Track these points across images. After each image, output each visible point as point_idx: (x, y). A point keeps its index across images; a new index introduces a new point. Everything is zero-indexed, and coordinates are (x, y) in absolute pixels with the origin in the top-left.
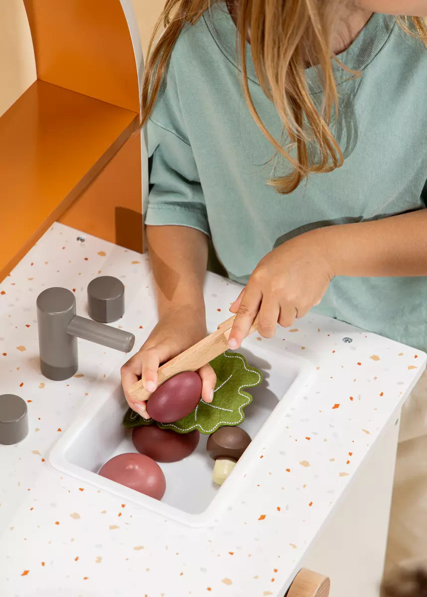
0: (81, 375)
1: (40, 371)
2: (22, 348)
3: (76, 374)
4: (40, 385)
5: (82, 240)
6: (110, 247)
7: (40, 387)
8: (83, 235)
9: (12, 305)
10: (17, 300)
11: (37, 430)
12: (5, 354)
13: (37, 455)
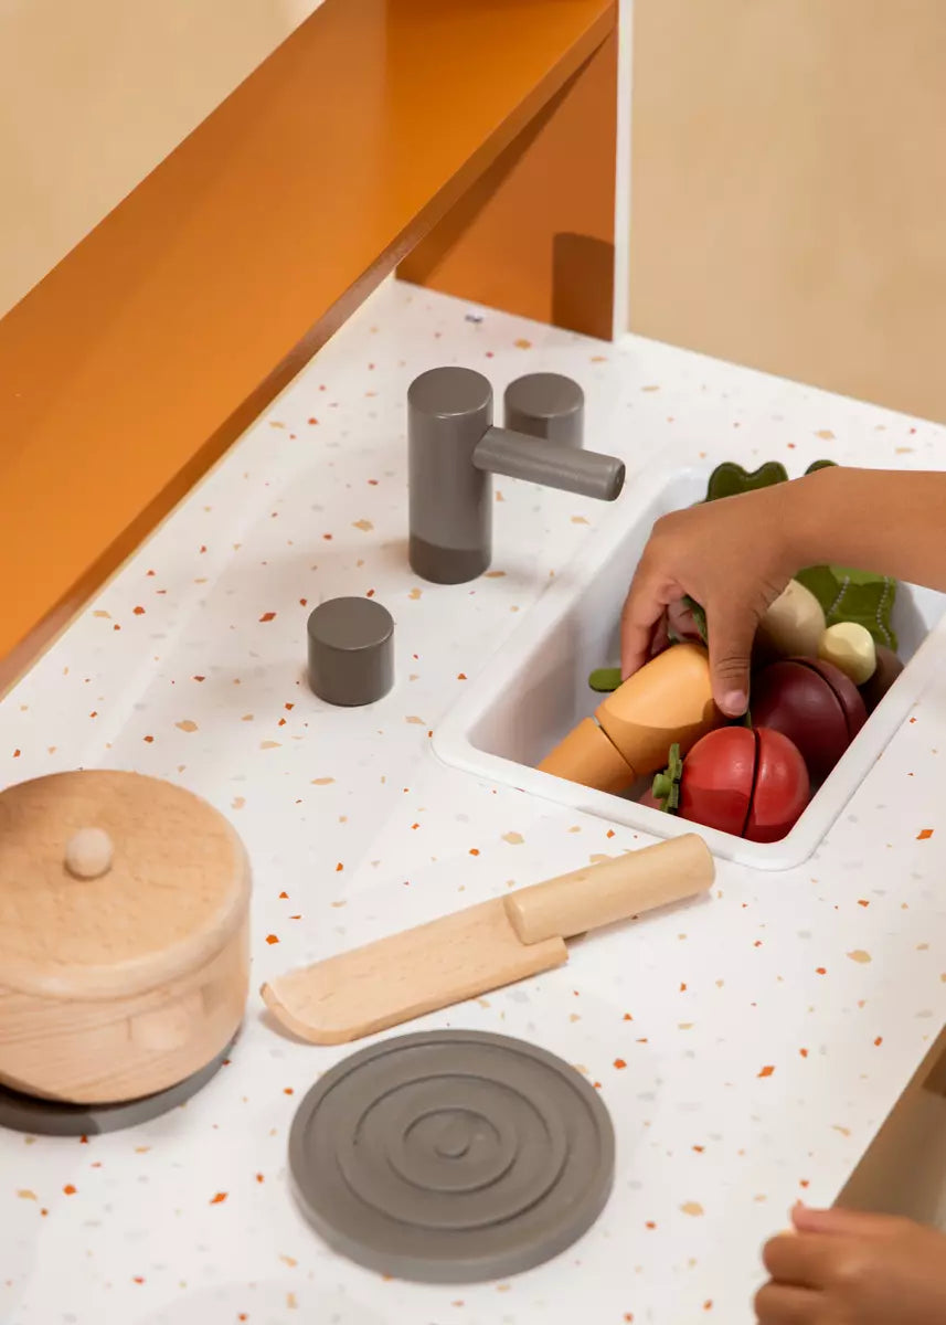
0: (501, 574)
1: (408, 567)
2: (364, 525)
3: (488, 571)
4: (411, 594)
5: (477, 321)
6: (542, 331)
7: (412, 597)
8: (478, 311)
9: (336, 445)
10: (344, 434)
11: (413, 678)
12: (328, 537)
13: (418, 726)
